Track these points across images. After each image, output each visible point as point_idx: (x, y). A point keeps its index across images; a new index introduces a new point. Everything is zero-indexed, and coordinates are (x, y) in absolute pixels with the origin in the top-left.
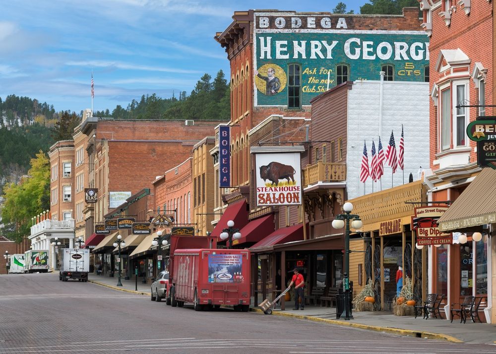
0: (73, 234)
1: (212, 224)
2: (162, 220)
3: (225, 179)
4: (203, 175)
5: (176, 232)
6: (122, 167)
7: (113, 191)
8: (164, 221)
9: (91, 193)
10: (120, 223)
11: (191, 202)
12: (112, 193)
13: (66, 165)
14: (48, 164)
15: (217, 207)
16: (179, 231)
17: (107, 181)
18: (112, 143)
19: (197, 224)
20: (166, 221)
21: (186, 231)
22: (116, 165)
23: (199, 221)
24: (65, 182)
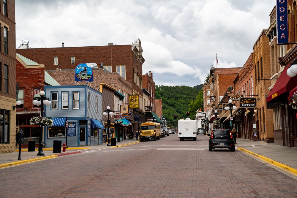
0: (210, 117)
1: (269, 90)
2: (236, 97)
3: (283, 36)
4: (261, 59)
5: (243, 101)
6: (225, 85)
7: (221, 96)
8: (237, 98)
9: (213, 98)
10: (219, 106)
11: (253, 82)
12: (220, 96)
13: (208, 91)
14: (203, 93)
15: (273, 74)
16: (245, 100)
17: (218, 91)
18: (221, 75)
19: (257, 95)
20: (238, 98)
21: (250, 101)
22: (222, 84)
23: (259, 93)
24: (208, 98)
